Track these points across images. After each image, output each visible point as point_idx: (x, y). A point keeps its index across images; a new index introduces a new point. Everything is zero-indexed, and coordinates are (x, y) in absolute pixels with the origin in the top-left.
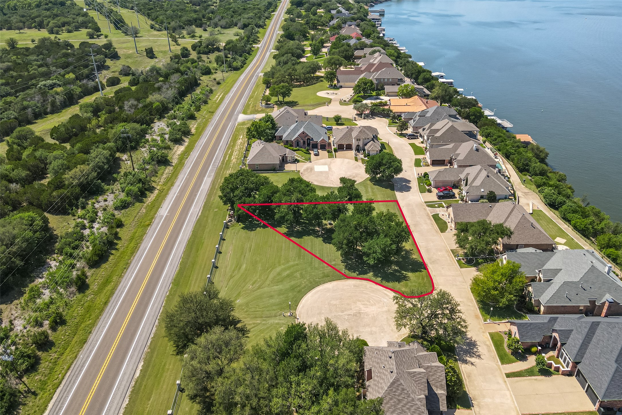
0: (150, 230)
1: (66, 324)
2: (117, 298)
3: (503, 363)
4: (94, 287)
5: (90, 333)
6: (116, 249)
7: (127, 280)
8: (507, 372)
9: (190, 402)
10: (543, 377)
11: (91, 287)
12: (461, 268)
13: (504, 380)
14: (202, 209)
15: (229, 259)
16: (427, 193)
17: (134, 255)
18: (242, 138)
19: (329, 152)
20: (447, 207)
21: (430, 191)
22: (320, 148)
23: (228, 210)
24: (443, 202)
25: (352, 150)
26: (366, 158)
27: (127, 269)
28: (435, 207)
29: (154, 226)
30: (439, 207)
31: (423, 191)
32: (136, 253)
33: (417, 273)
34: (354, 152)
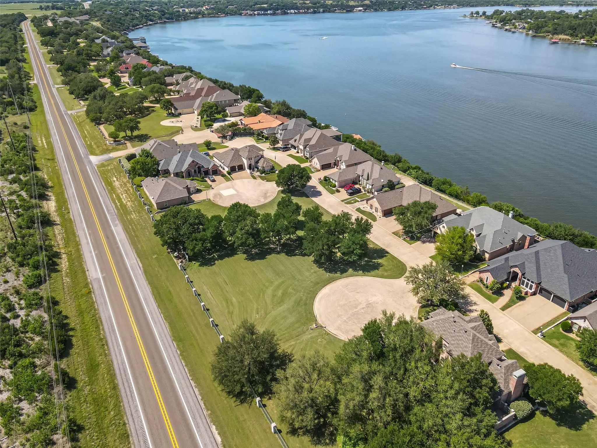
0: (96, 296)
1: (84, 428)
2: (124, 377)
3: (493, 302)
4: (82, 378)
5: (125, 424)
6: (72, 329)
7: (118, 355)
8: (500, 307)
9: (295, 438)
10: (522, 302)
11: (78, 379)
12: (410, 244)
13: (503, 313)
14: (138, 259)
15: (213, 298)
16: (337, 194)
17: (101, 328)
18: (117, 180)
19: (223, 176)
20: (361, 201)
21: (338, 191)
22: (211, 174)
23: (169, 253)
24: (356, 197)
25: (245, 169)
26: (263, 175)
27: (107, 345)
28: (353, 203)
29: (97, 292)
30: (355, 202)
31: (332, 193)
32: (102, 325)
33: (385, 258)
34: (248, 171)
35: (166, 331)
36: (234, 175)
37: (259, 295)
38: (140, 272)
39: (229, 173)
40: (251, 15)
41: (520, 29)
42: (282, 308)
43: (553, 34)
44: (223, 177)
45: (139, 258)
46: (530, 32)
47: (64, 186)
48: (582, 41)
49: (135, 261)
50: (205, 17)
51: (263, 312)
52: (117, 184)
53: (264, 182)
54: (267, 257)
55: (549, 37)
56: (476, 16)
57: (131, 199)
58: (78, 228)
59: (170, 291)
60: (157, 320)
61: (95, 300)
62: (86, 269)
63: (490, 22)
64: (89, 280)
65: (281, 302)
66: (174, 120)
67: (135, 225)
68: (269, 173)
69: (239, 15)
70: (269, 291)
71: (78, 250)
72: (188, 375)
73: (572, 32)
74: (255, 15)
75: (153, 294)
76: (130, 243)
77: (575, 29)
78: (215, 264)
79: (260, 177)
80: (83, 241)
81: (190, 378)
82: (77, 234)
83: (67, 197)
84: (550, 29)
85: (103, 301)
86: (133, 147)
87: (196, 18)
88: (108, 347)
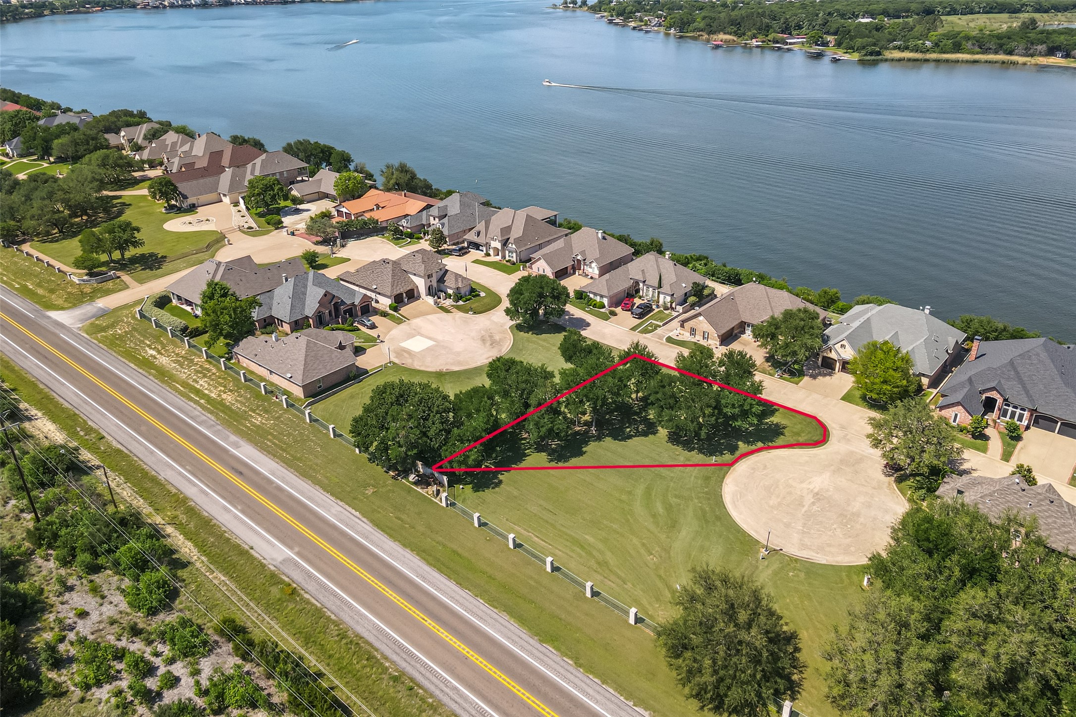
3: (984, 452)
8: (1000, 457)
10: (1021, 443)
12: (797, 384)
13: (1010, 466)
14: (341, 503)
15: (550, 544)
16: (613, 318)
17: (379, 657)
18: (159, 352)
19: (384, 314)
20: (664, 325)
21: (614, 314)
22: (359, 313)
23: (393, 477)
24: (649, 320)
25: (419, 297)
26: (461, 303)
27: (420, 686)
28: (653, 331)
29: (311, 587)
30: (655, 329)
31: (605, 318)
32: (377, 650)
33: (777, 414)
34: (430, 300)
35: (512, 628)
36: (404, 310)
37: (628, 521)
38: (367, 527)
39: (396, 309)
40: (157, 7)
41: (653, 26)
42: (684, 533)
43: (710, 33)
44: (385, 316)
45: (341, 500)
46: (672, 31)
47: (38, 383)
48: (754, 42)
49: (340, 509)
50: (57, 13)
51: (657, 549)
52: (163, 361)
53: (470, 315)
54: (584, 449)
55: (704, 38)
56: (573, 7)
57: (225, 387)
58: (155, 467)
59: (455, 552)
60: (480, 613)
61: (319, 605)
62: (247, 547)
63: (602, 17)
64: (272, 568)
65: (673, 525)
66: (188, 218)
67: (274, 437)
68: (471, 299)
69: (130, 7)
70: (638, 508)
71: (193, 512)
72: (622, 698)
73: (736, 29)
74: (165, 7)
75: (430, 564)
76: (298, 475)
77: (739, 23)
78: (500, 482)
79: (459, 308)
80: (190, 491)
81: (631, 704)
82: (160, 478)
83: (66, 405)
84: (702, 25)
85: (338, 603)
86: (141, 281)
87: (41, 15)
88: (425, 690)
